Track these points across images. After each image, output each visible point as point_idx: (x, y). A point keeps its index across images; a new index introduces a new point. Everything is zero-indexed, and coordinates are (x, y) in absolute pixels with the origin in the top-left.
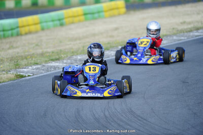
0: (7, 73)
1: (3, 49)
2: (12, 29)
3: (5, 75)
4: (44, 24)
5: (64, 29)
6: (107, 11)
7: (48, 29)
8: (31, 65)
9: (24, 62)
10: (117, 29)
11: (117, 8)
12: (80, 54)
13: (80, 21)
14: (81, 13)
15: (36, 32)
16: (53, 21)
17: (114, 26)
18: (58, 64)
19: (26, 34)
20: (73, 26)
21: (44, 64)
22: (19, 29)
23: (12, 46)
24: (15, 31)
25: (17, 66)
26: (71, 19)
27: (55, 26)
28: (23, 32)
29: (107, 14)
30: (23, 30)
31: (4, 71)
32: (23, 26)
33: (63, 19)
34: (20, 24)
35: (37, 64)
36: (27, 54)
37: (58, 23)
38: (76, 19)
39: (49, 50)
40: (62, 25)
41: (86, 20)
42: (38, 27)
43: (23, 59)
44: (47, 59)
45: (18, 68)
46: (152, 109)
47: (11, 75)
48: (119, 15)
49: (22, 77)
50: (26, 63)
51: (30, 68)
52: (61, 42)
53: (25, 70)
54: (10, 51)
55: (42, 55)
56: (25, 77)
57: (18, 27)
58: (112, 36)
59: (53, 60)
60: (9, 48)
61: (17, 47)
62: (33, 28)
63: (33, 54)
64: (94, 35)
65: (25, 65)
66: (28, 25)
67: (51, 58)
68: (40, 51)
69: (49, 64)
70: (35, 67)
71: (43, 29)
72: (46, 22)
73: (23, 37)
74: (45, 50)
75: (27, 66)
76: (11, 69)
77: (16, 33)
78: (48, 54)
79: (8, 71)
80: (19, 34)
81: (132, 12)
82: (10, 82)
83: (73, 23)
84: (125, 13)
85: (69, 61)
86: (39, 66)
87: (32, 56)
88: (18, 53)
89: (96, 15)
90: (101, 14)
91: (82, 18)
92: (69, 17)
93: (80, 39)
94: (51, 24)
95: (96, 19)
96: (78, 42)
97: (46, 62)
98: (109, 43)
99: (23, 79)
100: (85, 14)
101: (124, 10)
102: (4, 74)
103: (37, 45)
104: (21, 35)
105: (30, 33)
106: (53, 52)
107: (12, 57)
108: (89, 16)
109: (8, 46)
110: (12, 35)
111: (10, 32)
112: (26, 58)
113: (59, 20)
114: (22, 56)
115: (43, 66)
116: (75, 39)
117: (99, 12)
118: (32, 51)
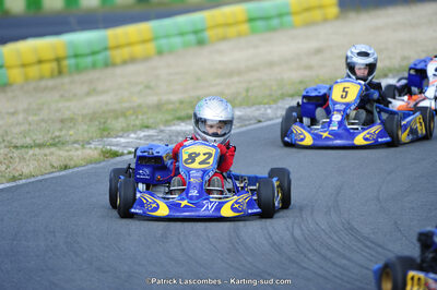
0: (83, 146)
1: (75, 95)
2: (94, 53)
3: (79, 152)
4: (163, 42)
5: (205, 51)
6: (297, 13)
7: (171, 51)
8: (134, 129)
9: (119, 124)
10: (318, 51)
11: (321, 7)
12: (241, 105)
13: (240, 35)
14: (241, 17)
15: (146, 59)
16: (181, 34)
17: (314, 45)
19: (125, 62)
20: (223, 46)
21: (162, 128)
22: (108, 53)
23: (94, 90)
24: (100, 58)
25: (105, 132)
26: (220, 31)
27: (186, 46)
28: (118, 60)
29: (297, 19)
30: (119, 55)
31: (75, 142)
32: (118, 47)
33: (202, 30)
34: (111, 43)
35: (147, 127)
36: (126, 105)
37: (192, 38)
38: (232, 31)
39: (173, 98)
40: (201, 43)
41: (253, 31)
42: (151, 47)
43: (117, 118)
44: (169, 117)
45: (107, 137)
46: (396, 223)
47: (92, 151)
48: (325, 20)
49: (116, 154)
50: (124, 125)
51: (132, 135)
52: (198, 79)
53: (122, 140)
54: (91, 100)
55: (159, 107)
56: (122, 154)
57: (106, 49)
58: (309, 68)
59: (181, 119)
60: (88, 94)
61: (103, 92)
62: (138, 50)
63: (140, 106)
64: (271, 64)
65: (123, 130)
66: (129, 44)
67: (178, 115)
68: (153, 100)
69: (173, 128)
70: (142, 134)
71: (160, 53)
72: (167, 36)
73: (118, 71)
74: (165, 98)
75: (125, 131)
76: (92, 138)
77: (103, 60)
78: (171, 106)
79: (85, 143)
80: (109, 64)
81: (352, 15)
82: (90, 166)
83: (224, 39)
84: (337, 18)
86: (151, 132)
87: (136, 110)
88: (107, 104)
89: (275, 22)
90: (286, 19)
91: (245, 27)
92: (217, 26)
93: (239, 73)
94: (177, 41)
95: (274, 29)
96: (236, 79)
97: (167, 123)
98: (301, 82)
99: (118, 159)
100: (251, 20)
101: (334, 10)
102: (77, 149)
103: (147, 87)
104: (114, 65)
105: (132, 60)
106: (181, 102)
107: (94, 113)
108: (259, 24)
109: (85, 88)
110: (94, 66)
111: (89, 60)
112: (124, 114)
113: (195, 32)
114: (114, 111)
115: (162, 131)
116: (231, 74)
117: (280, 16)
118: (137, 100)
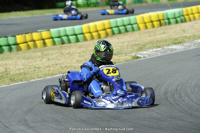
18: (177, 47)
44: (170, 43)
56: (141, 58)
57: (183, 15)
59: (175, 44)
69: (171, 47)
80: (183, 21)
85: (189, 44)
86: (159, 49)
104: (186, 21)
110: (177, 22)
